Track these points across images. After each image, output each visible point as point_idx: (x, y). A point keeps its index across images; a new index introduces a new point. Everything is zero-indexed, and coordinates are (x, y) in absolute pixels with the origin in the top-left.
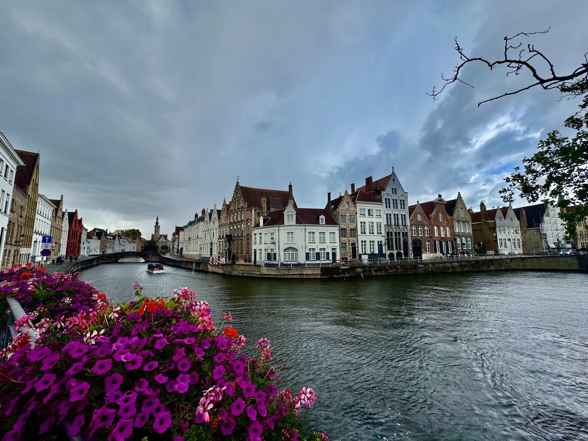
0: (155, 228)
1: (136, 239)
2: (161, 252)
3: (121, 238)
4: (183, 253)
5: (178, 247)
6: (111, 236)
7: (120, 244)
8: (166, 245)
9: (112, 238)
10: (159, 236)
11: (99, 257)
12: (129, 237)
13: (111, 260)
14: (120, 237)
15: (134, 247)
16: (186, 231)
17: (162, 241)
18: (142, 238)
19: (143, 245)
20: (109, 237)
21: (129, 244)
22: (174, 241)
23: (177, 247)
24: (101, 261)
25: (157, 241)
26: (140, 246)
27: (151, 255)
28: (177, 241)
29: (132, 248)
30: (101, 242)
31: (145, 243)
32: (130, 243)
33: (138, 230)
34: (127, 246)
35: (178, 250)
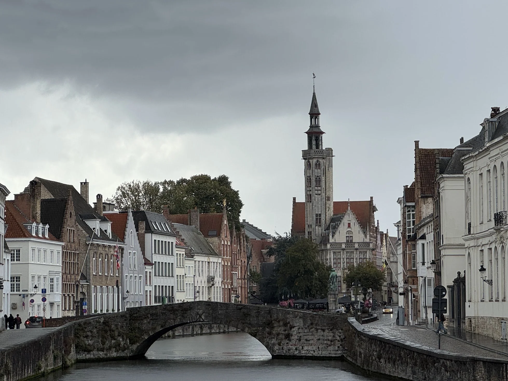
0: (308, 166)
1: (218, 235)
2: (349, 305)
3: (149, 230)
4: (470, 311)
5: (438, 274)
6: (104, 219)
7: (147, 263)
8: (371, 265)
9: (108, 227)
10: (331, 213)
11: (66, 331)
12: (184, 222)
13: (117, 347)
14: (143, 225)
15: (211, 280)
16: (474, 177)
17: (350, 242)
18: (245, 224)
19: (256, 266)
20: (95, 225)
21: (189, 263)
22: (414, 239)
23: (431, 274)
24: (73, 356)
25: (325, 240)
26: (238, 273)
27: (299, 323)
28: (430, 237)
29: (202, 281)
30: (65, 254)
31: (261, 255)
32: (190, 255)
33: (223, 181)
34: (178, 271)
35: (439, 290)
